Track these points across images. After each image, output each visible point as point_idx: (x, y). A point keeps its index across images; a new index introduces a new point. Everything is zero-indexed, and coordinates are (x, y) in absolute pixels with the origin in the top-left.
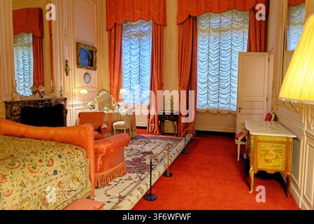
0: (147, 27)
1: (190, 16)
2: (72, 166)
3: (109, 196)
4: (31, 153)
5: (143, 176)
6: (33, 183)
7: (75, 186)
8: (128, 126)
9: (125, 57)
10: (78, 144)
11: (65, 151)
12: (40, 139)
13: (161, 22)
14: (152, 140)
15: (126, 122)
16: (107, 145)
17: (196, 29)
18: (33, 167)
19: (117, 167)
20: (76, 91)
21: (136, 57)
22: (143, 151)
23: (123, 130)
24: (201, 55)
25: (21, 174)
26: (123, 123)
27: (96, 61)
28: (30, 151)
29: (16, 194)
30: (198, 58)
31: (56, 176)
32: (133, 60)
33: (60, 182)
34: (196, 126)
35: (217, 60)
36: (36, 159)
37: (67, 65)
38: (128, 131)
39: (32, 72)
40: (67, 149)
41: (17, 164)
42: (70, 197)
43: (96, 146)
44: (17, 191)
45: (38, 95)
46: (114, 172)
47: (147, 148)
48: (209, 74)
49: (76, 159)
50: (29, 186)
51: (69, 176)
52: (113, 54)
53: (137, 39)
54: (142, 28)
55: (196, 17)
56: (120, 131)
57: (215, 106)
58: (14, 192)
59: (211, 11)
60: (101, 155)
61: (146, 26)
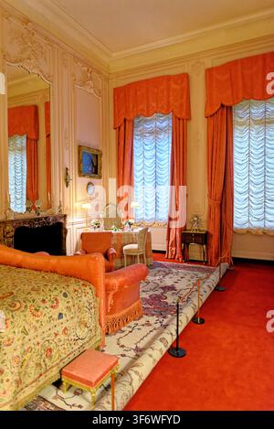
0: (165, 123)
1: (222, 106)
2: (79, 308)
3: (123, 346)
4: (32, 289)
5: (165, 321)
6: (36, 329)
7: (83, 332)
8: (142, 251)
9: (137, 161)
10: (86, 278)
11: (71, 288)
12: (41, 271)
13: (184, 115)
14: (174, 270)
15: (140, 245)
16: (120, 280)
17: (232, 121)
18: (36, 309)
19: (131, 307)
20: (77, 205)
21: (151, 161)
22: (162, 285)
23: (136, 256)
24: (238, 157)
25: (22, 317)
26: (135, 246)
27: (101, 168)
28: (31, 287)
29: (17, 343)
30: (235, 160)
31: (61, 321)
32: (148, 164)
33: (66, 328)
34: (233, 252)
35: (261, 162)
36: (38, 298)
37: (67, 174)
38: (141, 256)
39: (25, 181)
40: (73, 285)
41: (18, 305)
42: (77, 347)
43: (107, 280)
44: (18, 340)
45: (33, 211)
46: (128, 313)
47: (168, 281)
48: (250, 181)
49: (84, 299)
50: (32, 333)
51: (75, 320)
52: (122, 158)
53: (151, 137)
54: (158, 123)
55: (231, 107)
56: (132, 258)
57: (260, 224)
58: (15, 340)
59: (253, 98)
60: (112, 293)
61: (163, 121)
